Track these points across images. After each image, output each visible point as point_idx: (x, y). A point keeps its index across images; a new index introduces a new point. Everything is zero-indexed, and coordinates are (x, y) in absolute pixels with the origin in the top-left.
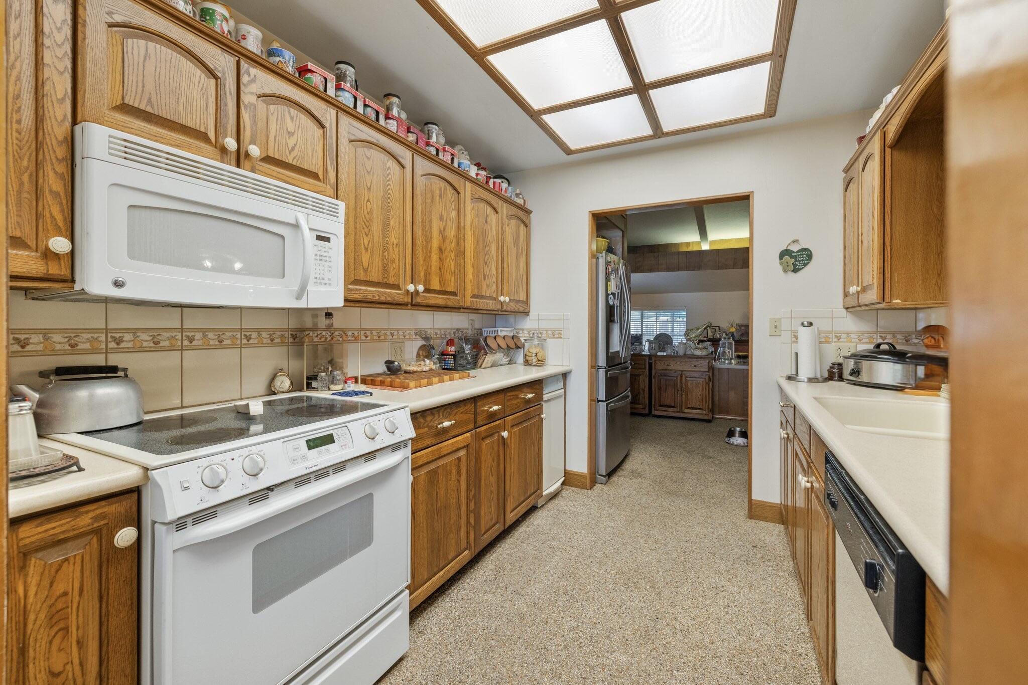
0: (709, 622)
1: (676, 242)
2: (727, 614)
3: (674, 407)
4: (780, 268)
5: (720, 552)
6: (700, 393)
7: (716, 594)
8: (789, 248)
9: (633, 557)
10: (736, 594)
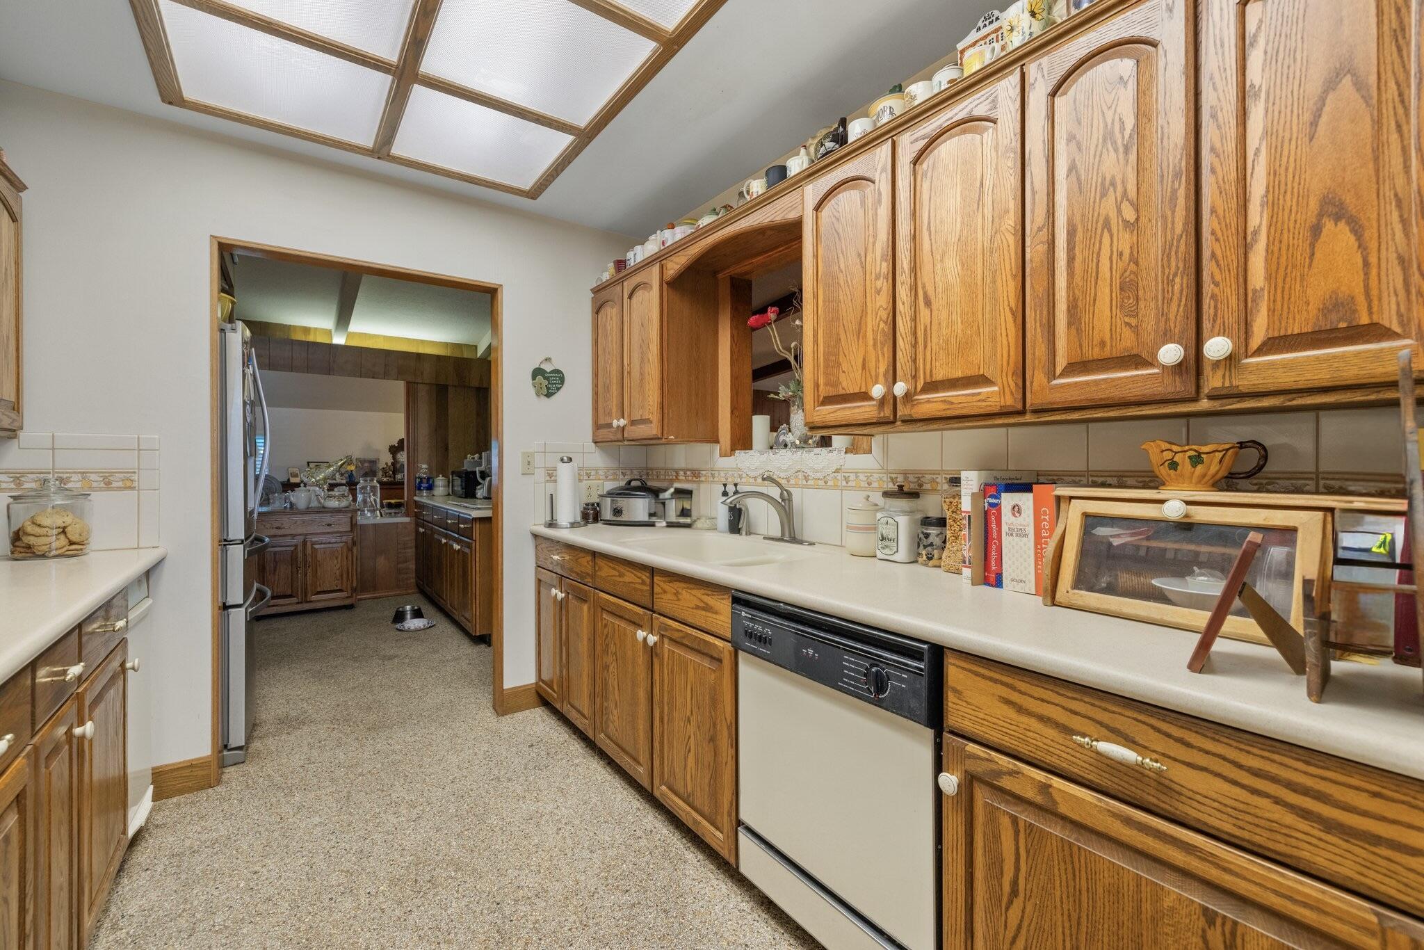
0: (555, 862)
1: (288, 323)
2: (565, 839)
3: (290, 596)
4: (532, 391)
5: (502, 773)
6: (338, 566)
7: (537, 824)
8: (542, 367)
9: (396, 846)
10: (556, 811)
